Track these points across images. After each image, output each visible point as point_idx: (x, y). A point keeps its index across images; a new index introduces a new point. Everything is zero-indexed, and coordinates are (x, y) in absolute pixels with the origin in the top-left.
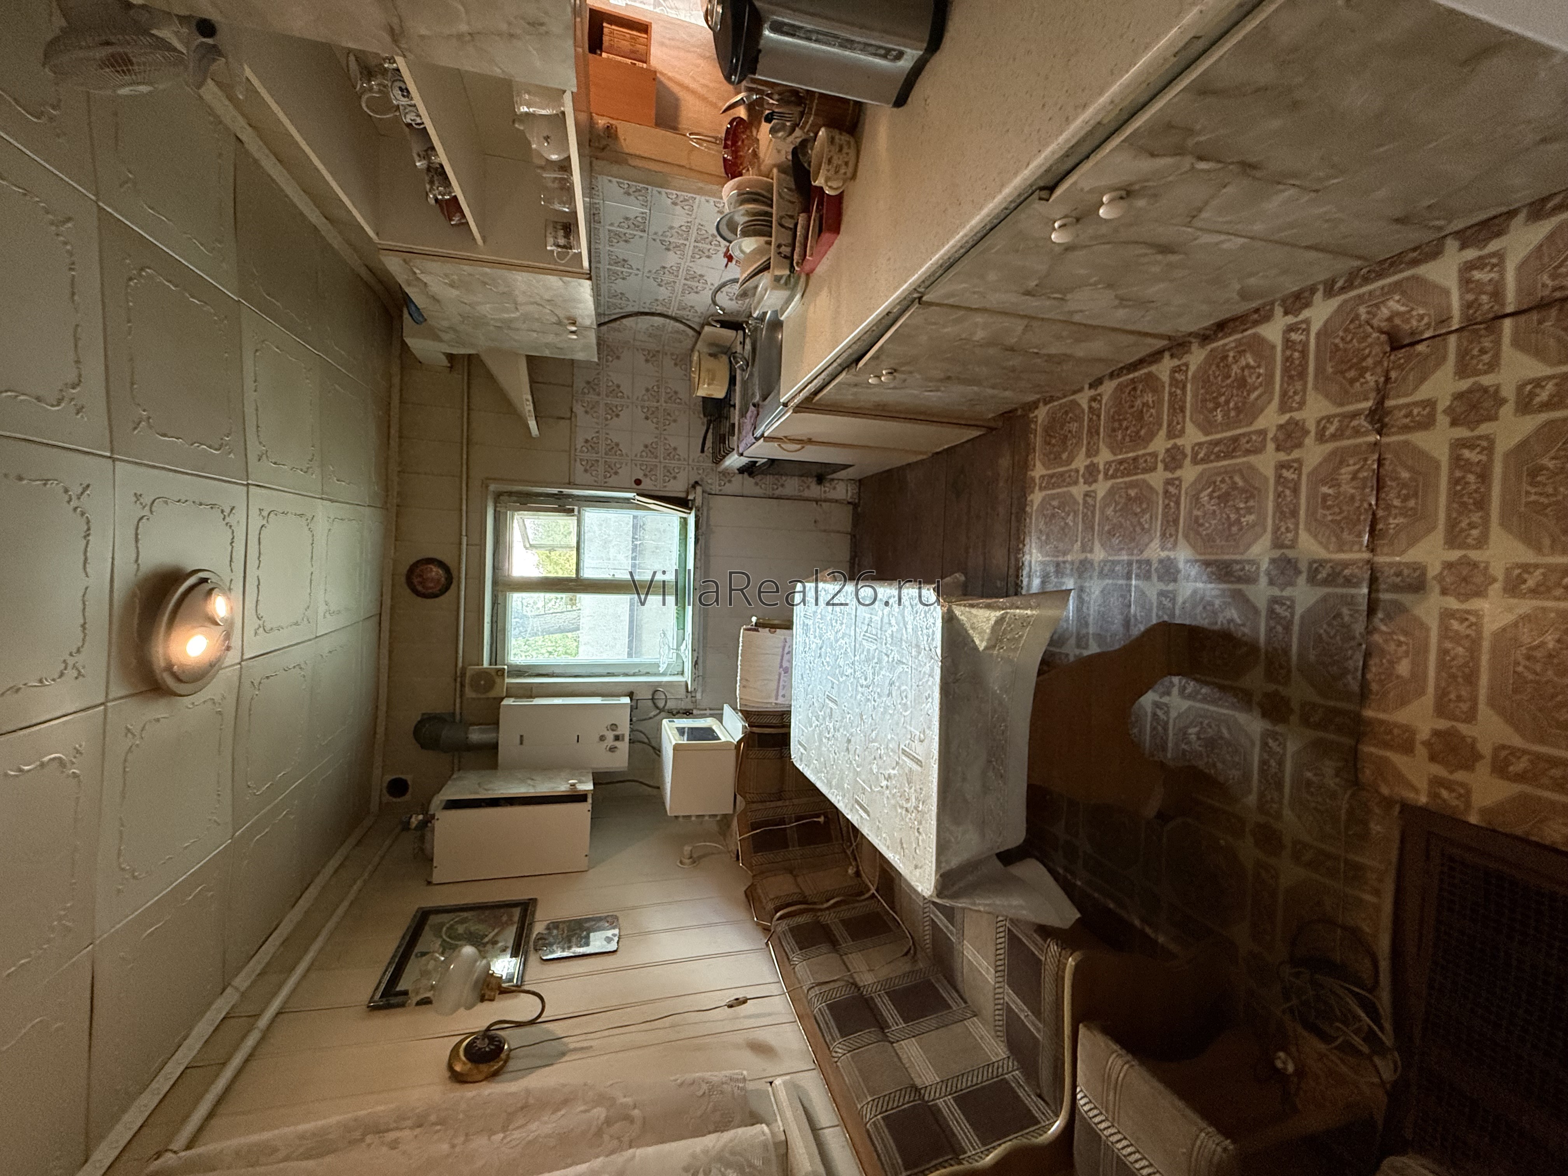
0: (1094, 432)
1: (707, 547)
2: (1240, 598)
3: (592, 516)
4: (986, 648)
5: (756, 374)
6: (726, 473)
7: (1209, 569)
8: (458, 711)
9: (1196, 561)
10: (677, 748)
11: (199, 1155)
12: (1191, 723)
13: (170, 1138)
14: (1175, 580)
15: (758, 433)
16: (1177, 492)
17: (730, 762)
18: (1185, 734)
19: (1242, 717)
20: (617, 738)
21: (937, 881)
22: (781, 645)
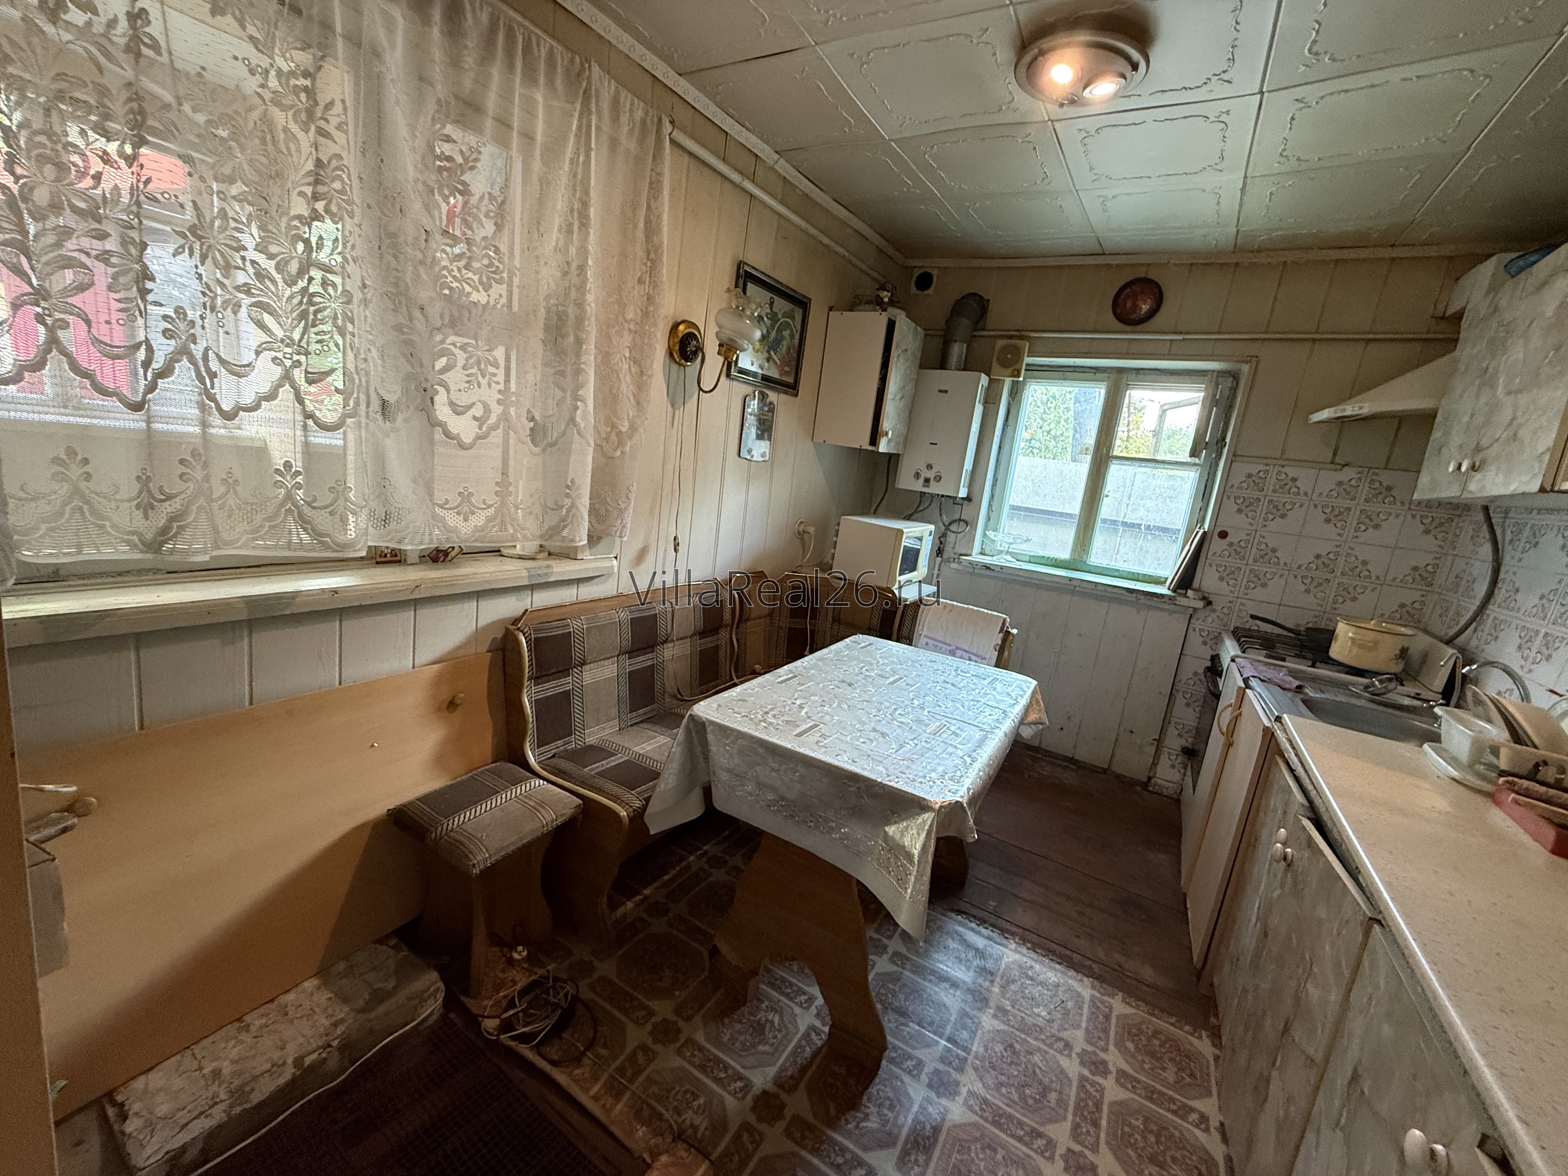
0: (1151, 1095)
1: (1121, 601)
2: (886, 1141)
3: (1189, 479)
4: (886, 833)
5: (1354, 701)
6: (1218, 640)
7: (928, 1127)
8: (985, 333)
9: (943, 1120)
10: (900, 532)
11: (664, 149)
12: (783, 1021)
13: (684, 131)
14: (930, 1086)
15: (1253, 683)
16: (1035, 1147)
17: (875, 580)
18: (776, 1011)
19: (771, 1071)
20: (927, 481)
21: (701, 718)
22: (980, 653)
